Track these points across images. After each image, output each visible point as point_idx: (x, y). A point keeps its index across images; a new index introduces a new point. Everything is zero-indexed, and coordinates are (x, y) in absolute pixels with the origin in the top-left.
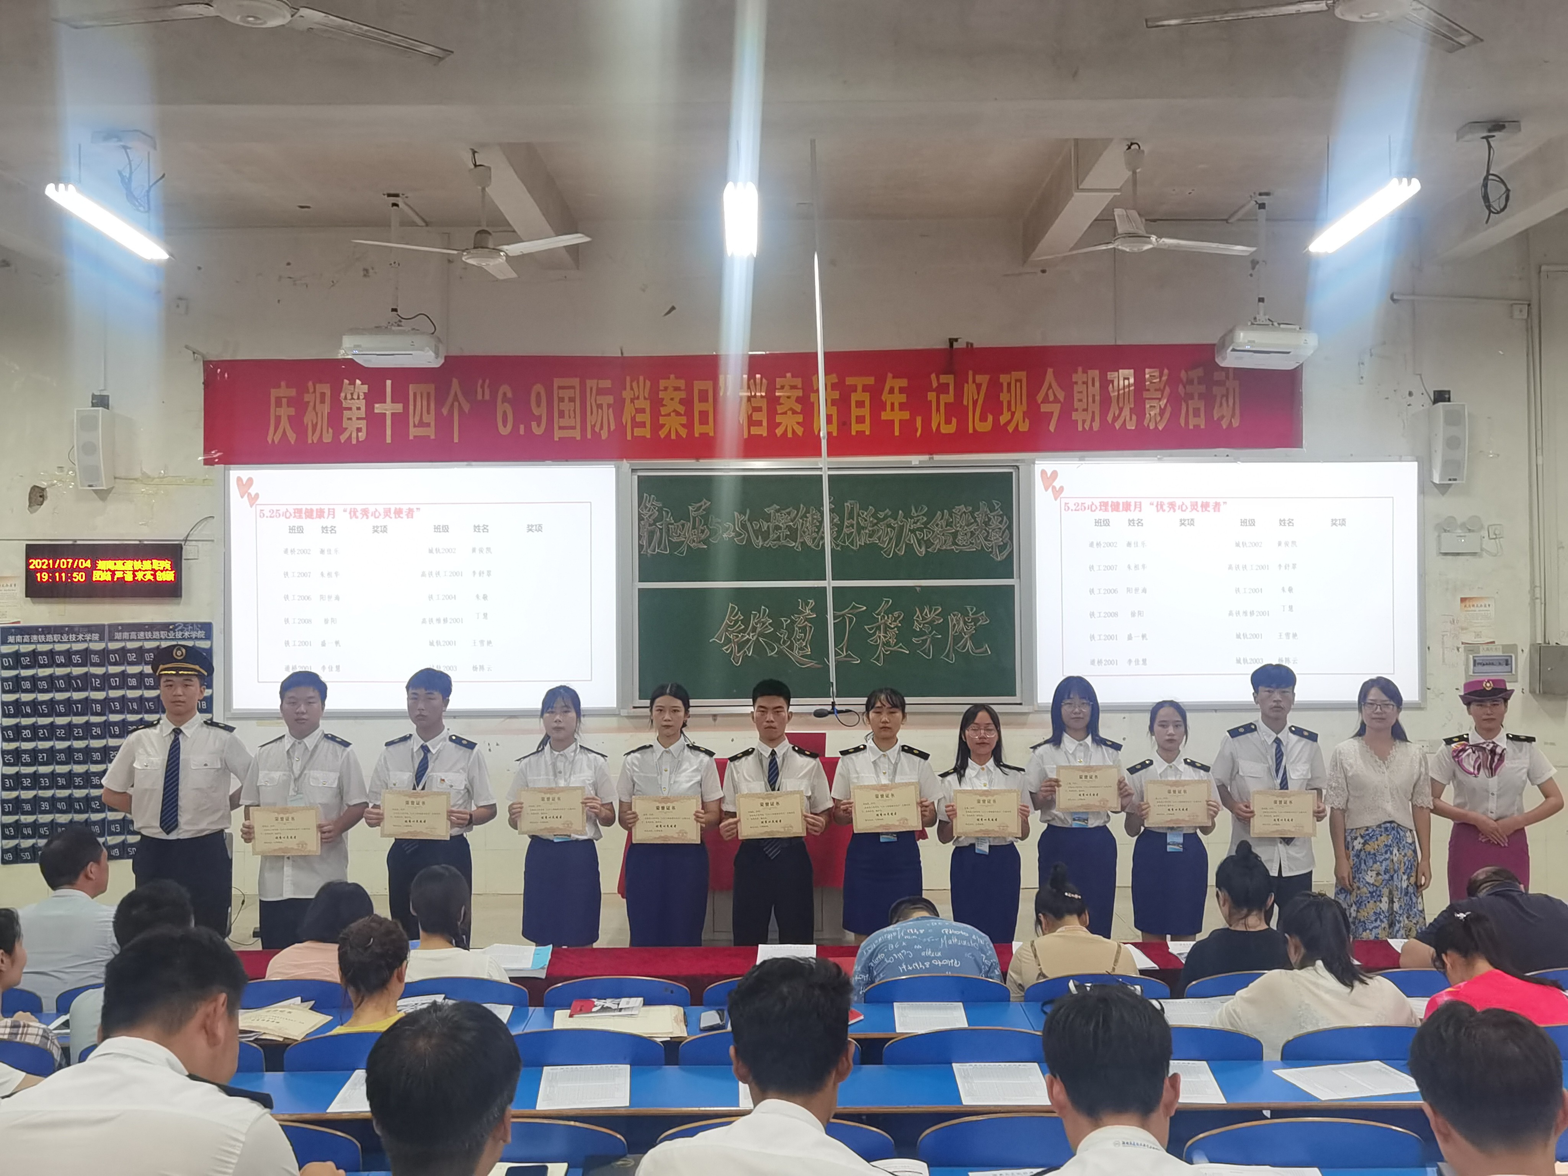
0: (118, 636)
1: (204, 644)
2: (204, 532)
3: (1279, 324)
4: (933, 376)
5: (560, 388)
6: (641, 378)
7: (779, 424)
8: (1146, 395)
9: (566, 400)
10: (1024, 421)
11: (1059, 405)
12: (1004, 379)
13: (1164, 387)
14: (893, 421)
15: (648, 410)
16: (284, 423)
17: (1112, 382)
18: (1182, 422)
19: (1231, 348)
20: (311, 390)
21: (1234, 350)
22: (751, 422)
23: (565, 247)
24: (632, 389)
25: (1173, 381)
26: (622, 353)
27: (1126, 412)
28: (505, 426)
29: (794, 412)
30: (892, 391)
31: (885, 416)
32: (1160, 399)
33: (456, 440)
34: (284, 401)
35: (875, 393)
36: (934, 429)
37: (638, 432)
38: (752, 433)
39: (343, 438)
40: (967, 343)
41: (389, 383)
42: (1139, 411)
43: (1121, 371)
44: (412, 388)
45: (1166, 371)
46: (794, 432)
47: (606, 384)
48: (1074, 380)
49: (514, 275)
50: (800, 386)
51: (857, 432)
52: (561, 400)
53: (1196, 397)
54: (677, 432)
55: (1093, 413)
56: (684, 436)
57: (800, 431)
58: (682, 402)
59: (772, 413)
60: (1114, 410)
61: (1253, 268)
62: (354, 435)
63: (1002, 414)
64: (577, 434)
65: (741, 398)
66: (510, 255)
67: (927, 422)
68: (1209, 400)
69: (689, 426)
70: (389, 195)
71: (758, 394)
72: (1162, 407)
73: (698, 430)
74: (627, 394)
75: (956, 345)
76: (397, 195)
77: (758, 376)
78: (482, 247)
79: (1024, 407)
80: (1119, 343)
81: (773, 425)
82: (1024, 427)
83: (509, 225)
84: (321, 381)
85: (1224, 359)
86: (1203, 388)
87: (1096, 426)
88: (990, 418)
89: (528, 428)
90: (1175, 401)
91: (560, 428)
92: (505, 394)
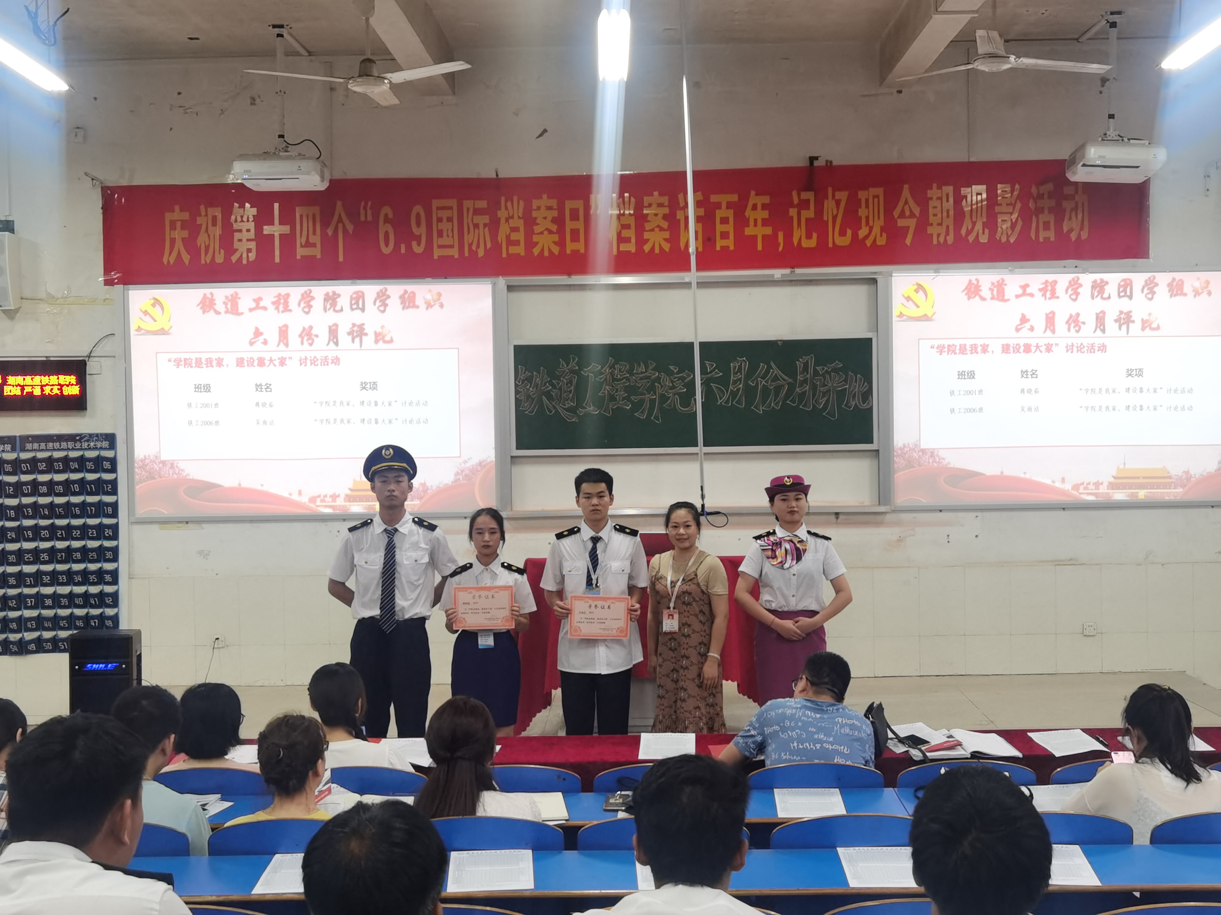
0: (29, 446)
1: (109, 454)
2: (106, 348)
3: (1129, 139)
4: (795, 194)
5: (438, 208)
6: (515, 199)
7: (647, 240)
8: (997, 209)
9: (445, 220)
10: (881, 236)
11: (916, 219)
12: (862, 195)
13: (1016, 202)
14: (755, 237)
15: (522, 229)
16: (179, 245)
17: (966, 197)
18: (1033, 236)
19: (1082, 163)
20: (203, 212)
21: (1084, 165)
22: (621, 239)
23: (442, 74)
24: (506, 208)
25: (1024, 196)
26: (497, 175)
27: (979, 226)
28: (387, 245)
29: (661, 229)
30: (755, 207)
31: (749, 231)
32: (1011, 214)
33: (341, 259)
34: (179, 224)
35: (739, 209)
36: (796, 244)
37: (513, 250)
38: (621, 249)
39: (234, 258)
40: (827, 161)
41: (276, 206)
42: (991, 224)
43: (974, 187)
44: (299, 211)
45: (1017, 186)
46: (661, 248)
47: (482, 204)
48: (929, 196)
49: (396, 101)
50: (666, 204)
51: (721, 247)
52: (440, 220)
53: (1046, 212)
54: (550, 250)
55: (948, 227)
56: (557, 254)
57: (667, 247)
58: (554, 221)
59: (640, 229)
60: (967, 224)
61: (1103, 86)
62: (245, 256)
63: (861, 228)
64: (454, 253)
65: (611, 215)
66: (394, 82)
67: (789, 236)
68: (1059, 214)
69: (561, 243)
70: (274, 26)
71: (627, 212)
72: (1014, 221)
73: (570, 247)
74: (502, 214)
75: (816, 163)
76: (281, 26)
77: (626, 195)
78: (367, 76)
79: (881, 222)
80: (973, 159)
81: (641, 241)
82: (882, 241)
83: (390, 54)
84: (212, 205)
85: (1075, 173)
86: (1052, 203)
87: (950, 239)
88: (849, 232)
89: (409, 248)
90: (1026, 216)
91: (440, 247)
92: (386, 215)
